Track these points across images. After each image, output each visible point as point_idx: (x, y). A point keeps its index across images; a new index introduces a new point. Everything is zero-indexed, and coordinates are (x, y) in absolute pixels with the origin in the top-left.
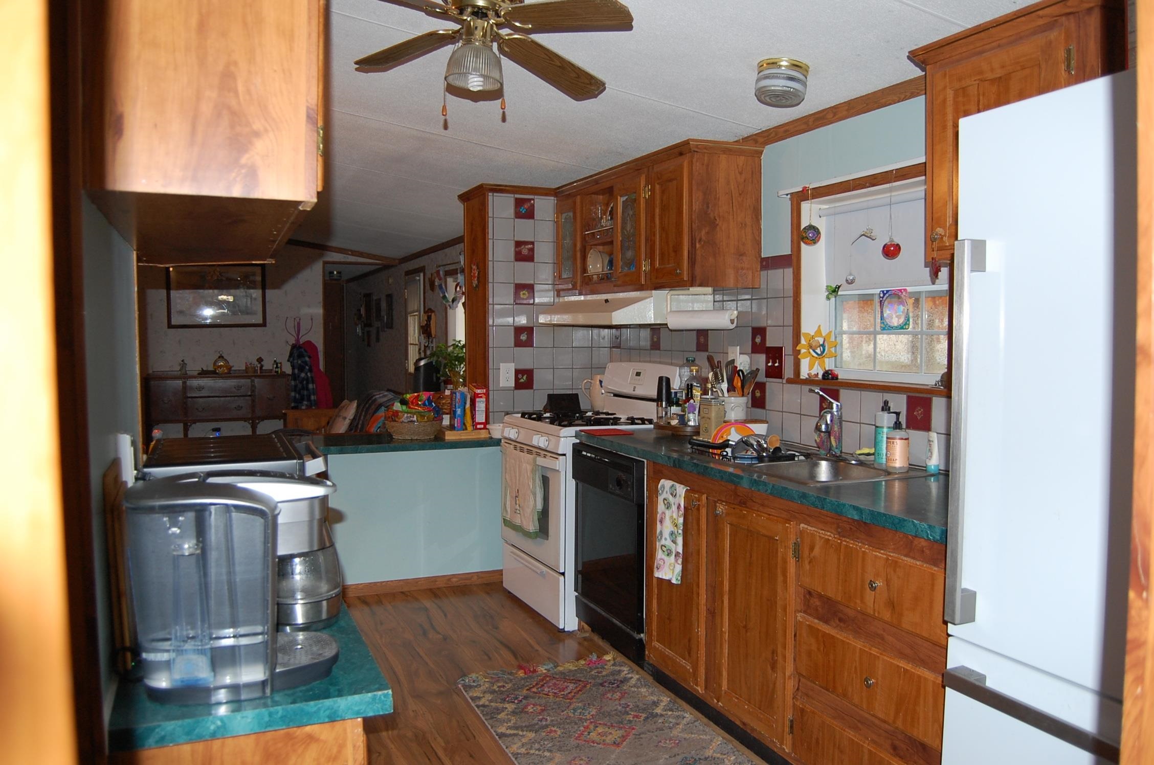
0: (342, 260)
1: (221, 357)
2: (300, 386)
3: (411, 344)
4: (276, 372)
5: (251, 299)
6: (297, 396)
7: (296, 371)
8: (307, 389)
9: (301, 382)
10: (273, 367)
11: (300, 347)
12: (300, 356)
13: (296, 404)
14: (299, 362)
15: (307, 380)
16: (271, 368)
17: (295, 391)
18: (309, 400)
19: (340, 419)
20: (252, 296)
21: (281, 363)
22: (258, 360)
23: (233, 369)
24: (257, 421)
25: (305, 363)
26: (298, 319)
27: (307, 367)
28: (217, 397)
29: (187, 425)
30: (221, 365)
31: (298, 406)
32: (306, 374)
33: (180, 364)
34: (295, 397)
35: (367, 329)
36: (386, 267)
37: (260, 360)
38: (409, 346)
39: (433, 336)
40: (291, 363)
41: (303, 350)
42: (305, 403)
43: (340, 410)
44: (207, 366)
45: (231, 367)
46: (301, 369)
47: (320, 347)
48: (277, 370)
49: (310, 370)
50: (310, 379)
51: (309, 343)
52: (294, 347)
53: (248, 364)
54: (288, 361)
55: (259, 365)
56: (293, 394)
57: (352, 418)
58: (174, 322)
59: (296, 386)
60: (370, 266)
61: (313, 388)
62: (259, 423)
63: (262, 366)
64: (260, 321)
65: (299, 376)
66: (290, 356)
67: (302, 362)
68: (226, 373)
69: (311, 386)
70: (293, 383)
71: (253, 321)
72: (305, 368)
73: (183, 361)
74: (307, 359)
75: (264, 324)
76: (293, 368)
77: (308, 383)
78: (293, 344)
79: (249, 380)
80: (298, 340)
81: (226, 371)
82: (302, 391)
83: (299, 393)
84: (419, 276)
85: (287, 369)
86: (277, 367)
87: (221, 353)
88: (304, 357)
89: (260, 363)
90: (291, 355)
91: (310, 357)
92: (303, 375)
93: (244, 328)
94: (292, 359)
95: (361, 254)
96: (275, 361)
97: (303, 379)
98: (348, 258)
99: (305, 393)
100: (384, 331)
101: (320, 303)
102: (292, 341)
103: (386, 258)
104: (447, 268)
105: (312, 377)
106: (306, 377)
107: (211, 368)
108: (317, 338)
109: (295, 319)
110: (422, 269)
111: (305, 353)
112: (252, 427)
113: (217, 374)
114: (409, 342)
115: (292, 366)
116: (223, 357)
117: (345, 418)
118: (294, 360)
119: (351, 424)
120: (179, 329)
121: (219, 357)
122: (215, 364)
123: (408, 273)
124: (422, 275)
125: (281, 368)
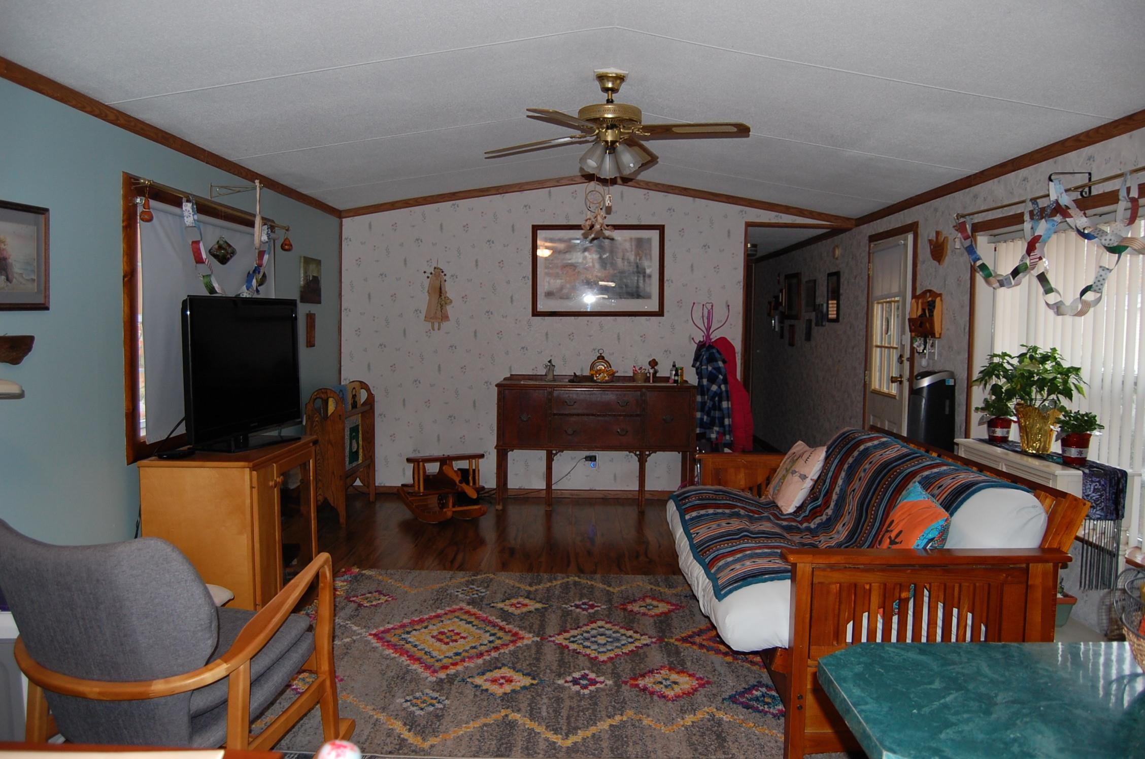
0: (773, 221)
1: (601, 358)
2: (709, 404)
3: (877, 346)
4: (676, 381)
5: (644, 276)
6: (705, 417)
7: (705, 382)
8: (720, 409)
9: (712, 399)
10: (671, 374)
11: (711, 347)
12: (711, 359)
13: (703, 430)
14: (710, 368)
15: (719, 394)
16: (668, 375)
17: (702, 410)
18: (722, 425)
19: (796, 478)
20: (645, 273)
21: (682, 369)
22: (650, 363)
23: (616, 375)
24: (647, 453)
25: (718, 369)
26: (709, 306)
27: (721, 377)
28: (593, 415)
29: (552, 453)
30: (601, 370)
31: (705, 433)
32: (719, 387)
33: (546, 366)
34: (702, 419)
35: (787, 322)
36: (835, 232)
37: (653, 363)
38: (874, 349)
39: (937, 335)
40: (697, 369)
41: (714, 351)
42: (716, 429)
43: (794, 461)
44: (582, 370)
45: (614, 373)
46: (712, 379)
47: (738, 345)
48: (676, 378)
49: (725, 381)
50: (724, 394)
51: (723, 340)
52: (701, 346)
53: (637, 369)
54: (693, 366)
55: (652, 371)
56: (699, 415)
57: (815, 477)
58: (541, 307)
59: (703, 404)
60: (812, 230)
61: (728, 408)
62: (649, 455)
63: (656, 372)
64: (656, 308)
65: (709, 390)
66: (696, 360)
67: (714, 368)
68: (607, 382)
69: (725, 404)
70: (699, 398)
71: (646, 308)
72: (717, 377)
73: (550, 362)
74: (721, 364)
75: (660, 313)
76: (700, 377)
77: (720, 401)
78: (700, 341)
79: (639, 393)
80: (708, 336)
81: (607, 378)
82: (712, 412)
83: (708, 415)
84: (906, 239)
85: (691, 377)
86: (676, 374)
87: (601, 351)
88: (716, 361)
89: (653, 367)
90: (697, 357)
91: (724, 362)
92: (714, 388)
93: (633, 318)
94: (698, 364)
95: (800, 212)
96: (674, 366)
97: (715, 393)
98: (781, 218)
99: (717, 414)
100: (822, 325)
101: (739, 282)
102: (700, 337)
103: (837, 218)
104: (978, 219)
105: (727, 391)
106: (719, 392)
107: (587, 373)
108: (734, 334)
109: (703, 305)
110: (913, 228)
111: (717, 355)
112: (639, 461)
113: (595, 381)
114: (874, 344)
115: (697, 373)
116: (603, 358)
117: (803, 477)
118: (701, 364)
119: (813, 489)
120: (546, 318)
121: (598, 358)
122: (592, 368)
123: (873, 238)
124: (910, 237)
125: (682, 375)
